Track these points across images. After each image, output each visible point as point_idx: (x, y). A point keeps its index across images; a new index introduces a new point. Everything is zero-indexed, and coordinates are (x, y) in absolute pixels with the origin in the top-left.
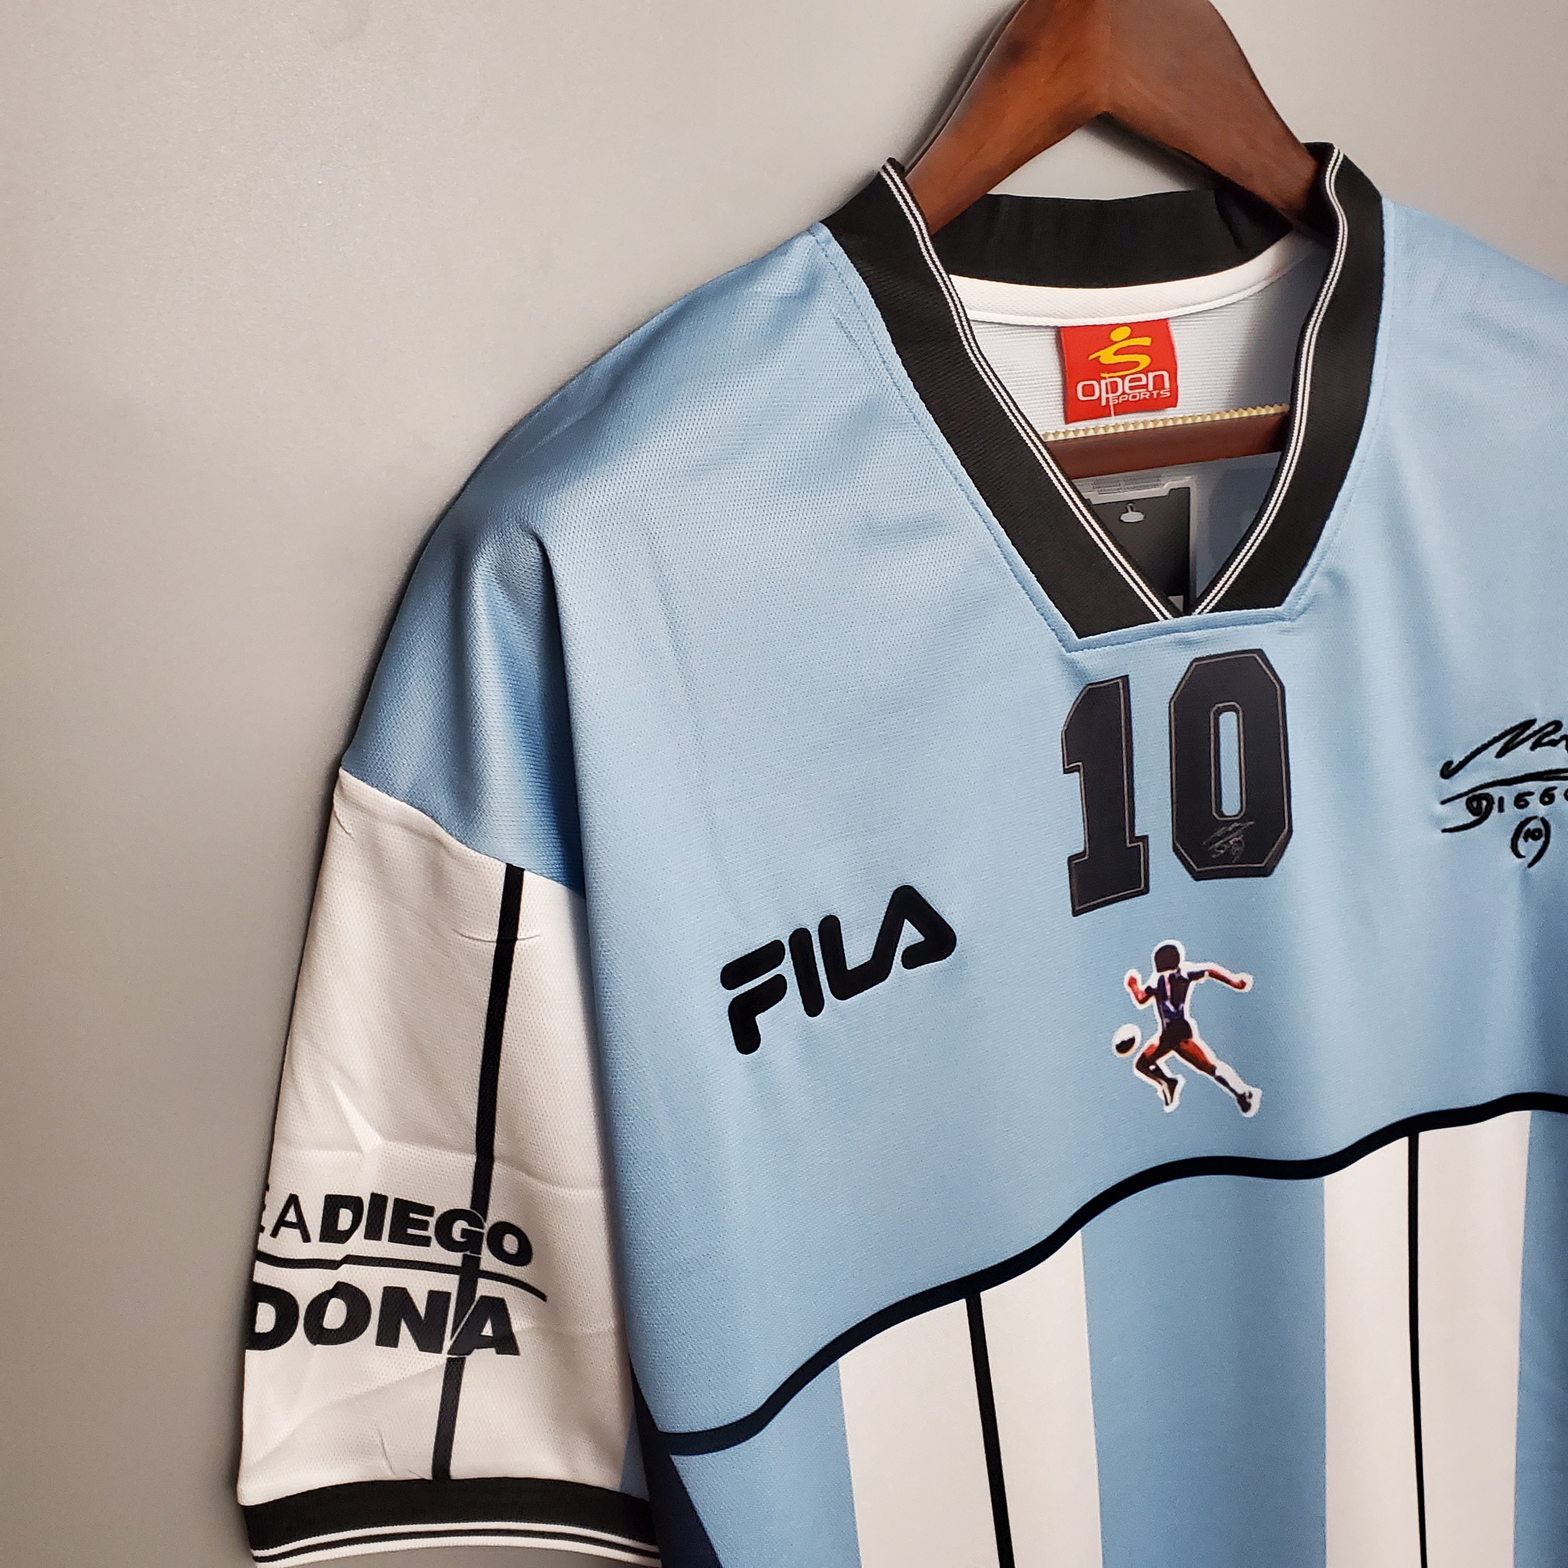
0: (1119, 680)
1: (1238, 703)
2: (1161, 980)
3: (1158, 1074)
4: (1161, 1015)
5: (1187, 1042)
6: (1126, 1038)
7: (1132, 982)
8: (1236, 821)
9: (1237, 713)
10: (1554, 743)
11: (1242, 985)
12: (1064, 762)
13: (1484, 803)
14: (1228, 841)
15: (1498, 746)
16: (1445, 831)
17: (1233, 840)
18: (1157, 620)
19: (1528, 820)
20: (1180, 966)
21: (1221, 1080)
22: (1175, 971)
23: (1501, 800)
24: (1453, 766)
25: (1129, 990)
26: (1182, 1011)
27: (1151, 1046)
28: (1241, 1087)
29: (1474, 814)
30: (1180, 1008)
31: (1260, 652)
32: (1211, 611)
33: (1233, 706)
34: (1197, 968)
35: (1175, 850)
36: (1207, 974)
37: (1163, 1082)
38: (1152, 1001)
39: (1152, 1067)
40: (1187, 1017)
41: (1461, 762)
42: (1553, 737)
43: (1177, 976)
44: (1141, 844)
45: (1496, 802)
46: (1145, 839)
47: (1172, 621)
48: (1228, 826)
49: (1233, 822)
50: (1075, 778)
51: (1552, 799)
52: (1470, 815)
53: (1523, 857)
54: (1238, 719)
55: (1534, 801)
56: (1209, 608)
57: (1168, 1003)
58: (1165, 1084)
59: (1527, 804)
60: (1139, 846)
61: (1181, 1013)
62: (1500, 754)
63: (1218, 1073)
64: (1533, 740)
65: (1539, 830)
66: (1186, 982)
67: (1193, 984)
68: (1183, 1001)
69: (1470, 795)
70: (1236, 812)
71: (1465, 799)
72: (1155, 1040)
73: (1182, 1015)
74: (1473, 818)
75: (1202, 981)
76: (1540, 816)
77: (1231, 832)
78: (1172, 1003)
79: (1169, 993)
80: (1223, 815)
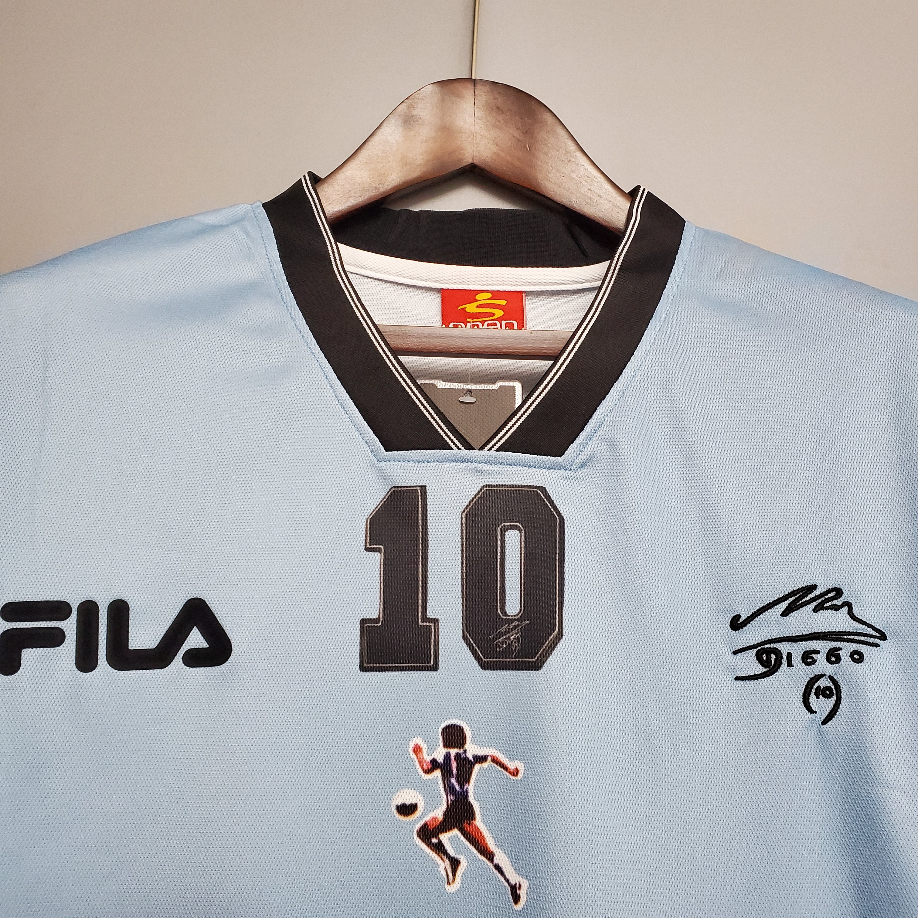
0: (418, 488)
1: (522, 525)
2: (447, 757)
3: (439, 849)
4: (446, 791)
5: (469, 824)
6: (408, 802)
7: (417, 750)
8: (516, 620)
9: (521, 532)
10: (836, 608)
11: (516, 773)
12: (366, 543)
13: (773, 657)
14: (509, 637)
15: (784, 605)
16: (737, 678)
17: (513, 636)
18: (452, 449)
19: (818, 677)
20: (466, 747)
21: (498, 868)
22: (461, 751)
23: (789, 655)
24: (741, 620)
25: (413, 756)
26: (467, 791)
27: (434, 819)
28: (514, 879)
29: (763, 666)
30: (465, 789)
31: (543, 489)
32: (497, 450)
33: (517, 526)
34: (481, 752)
35: (464, 637)
36: (489, 758)
37: (445, 858)
38: (438, 773)
39: (434, 840)
40: (471, 799)
41: (748, 617)
42: (835, 602)
43: (463, 756)
44: (432, 624)
45: (785, 657)
46: (436, 621)
47: (464, 452)
48: (509, 625)
49: (514, 620)
50: (376, 558)
51: (838, 659)
52: (760, 666)
53: (816, 712)
54: (521, 536)
55: (821, 659)
56: (496, 447)
57: (453, 780)
58: (447, 862)
59: (814, 662)
60: (430, 626)
61: (465, 794)
62: (785, 614)
63: (496, 861)
64: (815, 603)
65: (829, 688)
66: (472, 765)
67: (477, 767)
68: (468, 782)
69: (759, 648)
70: (517, 612)
71: (755, 650)
72: (439, 813)
73: (467, 796)
74: (763, 670)
75: (485, 765)
76: (828, 674)
77: (512, 630)
78: (457, 781)
79: (455, 771)
80: (505, 614)
